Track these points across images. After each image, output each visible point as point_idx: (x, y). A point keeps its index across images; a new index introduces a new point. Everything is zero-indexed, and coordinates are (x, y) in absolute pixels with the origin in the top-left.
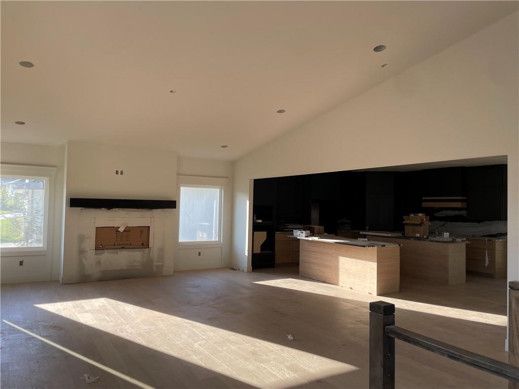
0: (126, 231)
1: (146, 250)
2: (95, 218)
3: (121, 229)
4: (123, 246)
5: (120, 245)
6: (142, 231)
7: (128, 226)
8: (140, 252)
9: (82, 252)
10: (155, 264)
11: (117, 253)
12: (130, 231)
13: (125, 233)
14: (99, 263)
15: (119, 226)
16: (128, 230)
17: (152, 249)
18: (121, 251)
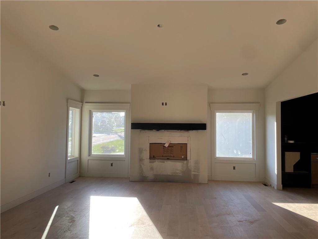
0: (170, 147)
1: (185, 162)
2: (149, 137)
3: (166, 145)
4: (168, 158)
5: (166, 156)
6: (181, 147)
7: (171, 143)
8: (181, 163)
9: (141, 160)
10: (193, 173)
11: (164, 162)
12: (173, 147)
13: (170, 148)
14: (152, 169)
15: (165, 143)
16: (171, 146)
17: (189, 161)
18: (166, 161)
